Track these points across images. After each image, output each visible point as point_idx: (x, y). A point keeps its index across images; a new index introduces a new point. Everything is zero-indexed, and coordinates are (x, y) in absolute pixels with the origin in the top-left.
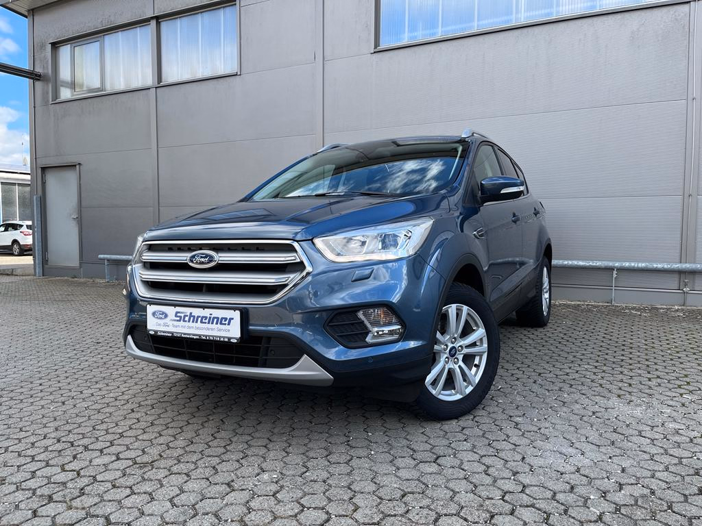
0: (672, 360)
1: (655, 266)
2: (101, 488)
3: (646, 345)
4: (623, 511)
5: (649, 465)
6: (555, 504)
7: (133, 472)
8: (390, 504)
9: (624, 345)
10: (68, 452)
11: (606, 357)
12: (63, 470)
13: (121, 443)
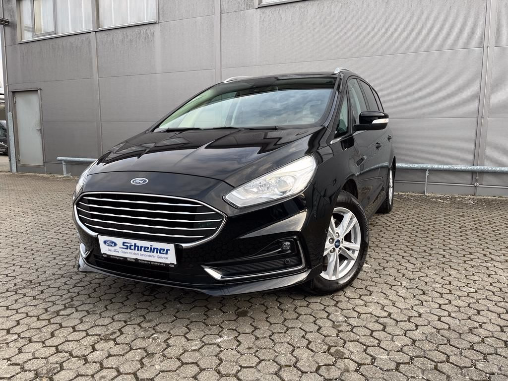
0: (461, 236)
1: (455, 167)
2: (66, 332)
3: (445, 225)
4: (417, 344)
5: (437, 312)
6: (372, 339)
7: (87, 320)
8: (262, 341)
9: (429, 225)
10: (42, 306)
11: (417, 234)
12: (38, 319)
13: (79, 299)
